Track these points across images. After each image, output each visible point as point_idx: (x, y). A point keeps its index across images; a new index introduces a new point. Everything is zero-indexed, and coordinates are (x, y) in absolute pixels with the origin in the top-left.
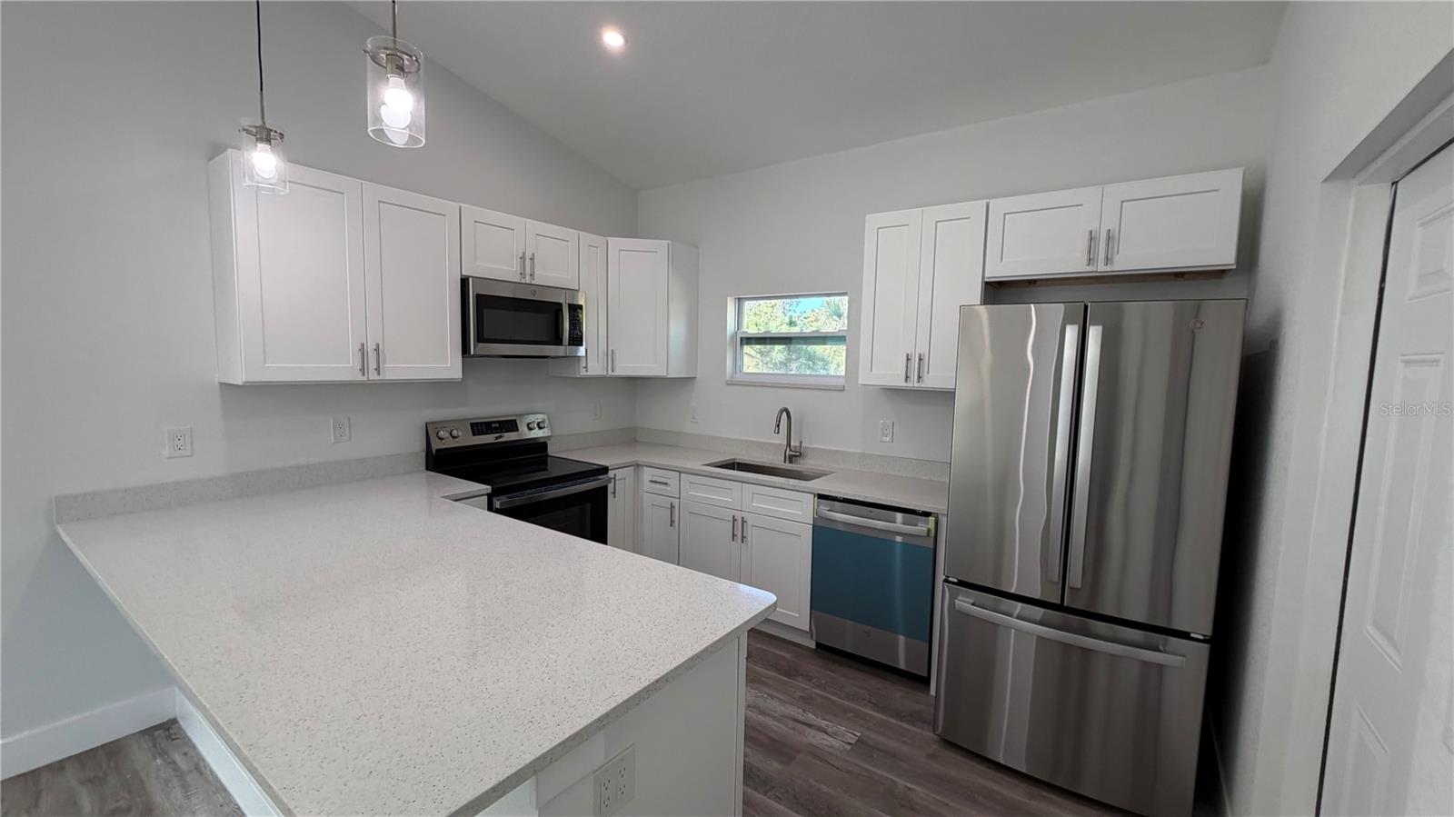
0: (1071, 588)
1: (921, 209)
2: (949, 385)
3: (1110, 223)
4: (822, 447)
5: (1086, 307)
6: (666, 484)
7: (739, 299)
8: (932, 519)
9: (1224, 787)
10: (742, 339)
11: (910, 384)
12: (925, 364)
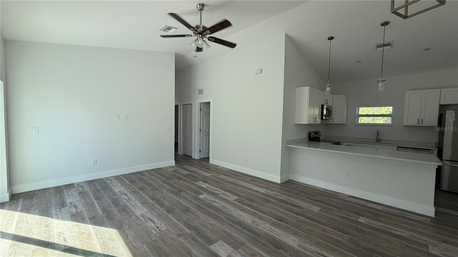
1: (422, 90)
2: (435, 125)
4: (386, 139)
10: (359, 116)
11: (419, 125)
12: (423, 121)
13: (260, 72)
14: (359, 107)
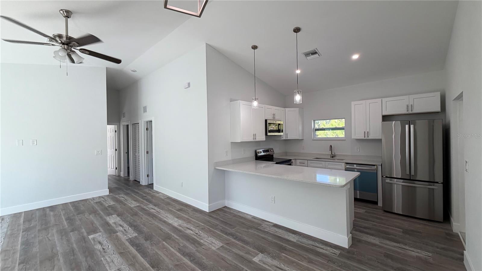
0: (412, 175)
1: (365, 101)
2: (380, 138)
3: (411, 103)
4: (340, 154)
5: (410, 121)
6: (304, 163)
7: (314, 120)
8: (376, 166)
9: (450, 215)
10: (315, 130)
11: (365, 138)
12: (369, 134)
13: (187, 87)
14: (314, 121)
